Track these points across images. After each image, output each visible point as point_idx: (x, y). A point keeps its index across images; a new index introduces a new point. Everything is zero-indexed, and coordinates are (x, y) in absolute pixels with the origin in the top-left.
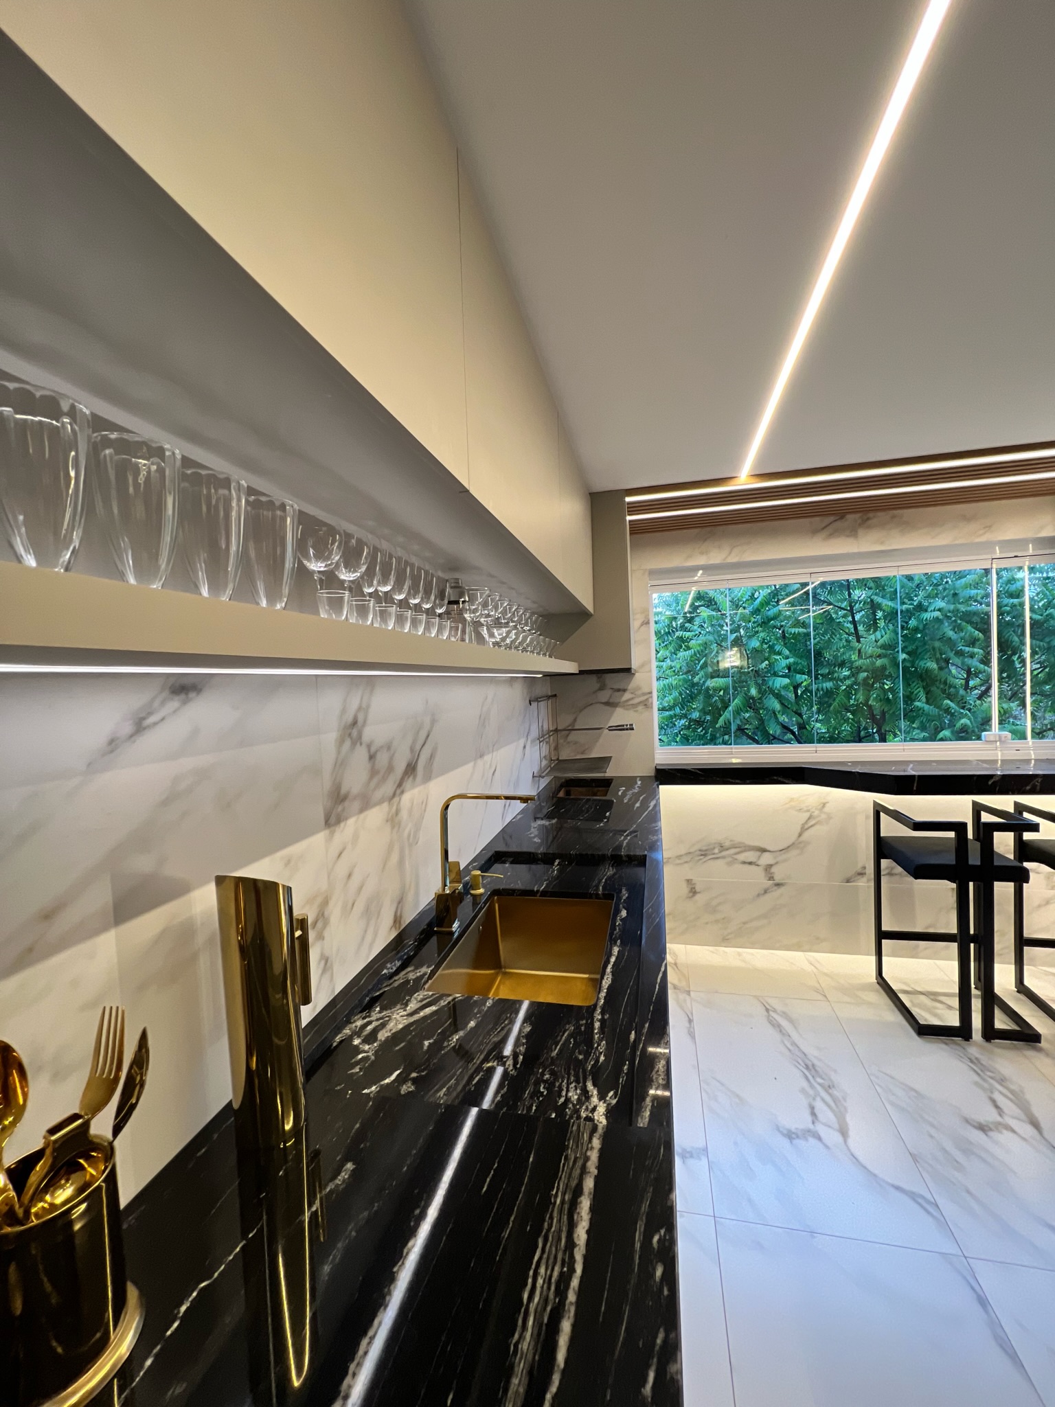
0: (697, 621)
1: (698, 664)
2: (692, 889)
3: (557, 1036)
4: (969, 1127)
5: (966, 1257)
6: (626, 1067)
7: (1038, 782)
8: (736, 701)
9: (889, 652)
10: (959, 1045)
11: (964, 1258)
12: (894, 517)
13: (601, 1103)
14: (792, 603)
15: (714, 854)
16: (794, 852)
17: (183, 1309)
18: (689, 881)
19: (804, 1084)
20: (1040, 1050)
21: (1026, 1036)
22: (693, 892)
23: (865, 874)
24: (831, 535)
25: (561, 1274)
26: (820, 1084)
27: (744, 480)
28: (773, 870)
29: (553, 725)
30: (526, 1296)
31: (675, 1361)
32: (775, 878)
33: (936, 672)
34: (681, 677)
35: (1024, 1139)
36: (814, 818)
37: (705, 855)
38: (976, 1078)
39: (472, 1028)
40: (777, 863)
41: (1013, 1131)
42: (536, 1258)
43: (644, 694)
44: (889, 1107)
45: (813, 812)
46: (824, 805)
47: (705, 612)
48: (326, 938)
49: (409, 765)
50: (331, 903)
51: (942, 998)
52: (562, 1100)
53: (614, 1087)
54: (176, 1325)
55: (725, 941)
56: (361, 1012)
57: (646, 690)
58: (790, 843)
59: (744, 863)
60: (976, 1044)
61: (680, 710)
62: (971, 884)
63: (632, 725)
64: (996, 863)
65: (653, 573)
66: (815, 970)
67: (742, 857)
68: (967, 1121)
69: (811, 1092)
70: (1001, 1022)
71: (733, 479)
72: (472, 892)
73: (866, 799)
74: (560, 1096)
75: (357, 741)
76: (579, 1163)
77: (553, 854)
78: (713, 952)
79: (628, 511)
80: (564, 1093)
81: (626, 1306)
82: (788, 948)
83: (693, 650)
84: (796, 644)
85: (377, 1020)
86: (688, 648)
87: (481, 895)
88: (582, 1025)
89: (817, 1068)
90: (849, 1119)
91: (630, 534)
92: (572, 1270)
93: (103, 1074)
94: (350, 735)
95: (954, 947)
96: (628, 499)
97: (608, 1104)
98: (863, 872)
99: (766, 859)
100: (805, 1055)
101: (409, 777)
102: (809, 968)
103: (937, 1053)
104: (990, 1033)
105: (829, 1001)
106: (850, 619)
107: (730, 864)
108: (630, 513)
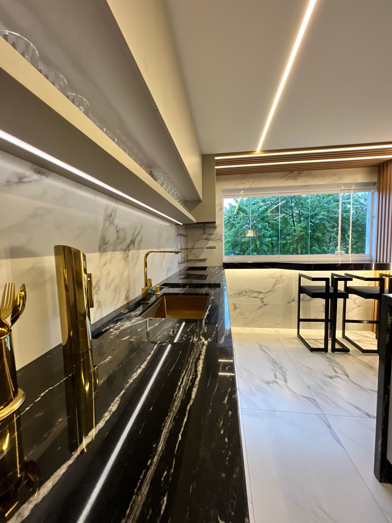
0: (239, 218)
1: (239, 234)
2: (235, 307)
3: (189, 326)
4: (326, 377)
5: (324, 414)
6: (214, 333)
7: (352, 266)
8: (252, 246)
9: (305, 230)
10: (324, 354)
11: (324, 415)
12: (309, 173)
13: (206, 341)
14: (272, 212)
15: (243, 294)
16: (271, 293)
17: (42, 395)
18: (234, 304)
19: (273, 367)
20: (349, 354)
21: (345, 350)
22: (235, 308)
23: (295, 300)
24: (288, 179)
25: (193, 378)
26: (278, 367)
27: (258, 153)
28: (264, 299)
29: (186, 247)
30: (179, 384)
31: (235, 394)
32: (264, 302)
33: (321, 237)
34: (232, 238)
35: (343, 380)
36: (278, 281)
37: (240, 295)
38: (329, 363)
39: (156, 326)
40: (265, 297)
41: (340, 378)
42: (183, 375)
43: (220, 236)
44: (301, 373)
45: (278, 279)
46: (282, 276)
47: (242, 215)
48: (99, 294)
49: (132, 240)
50: (101, 283)
51: (318, 341)
52: (191, 341)
53: (211, 337)
54: (39, 399)
55: (246, 325)
56: (113, 323)
57: (221, 234)
58: (270, 290)
59: (254, 297)
60: (329, 353)
61: (232, 250)
62: (330, 299)
63: (215, 247)
64: (338, 292)
65: (225, 191)
66: (276, 333)
67: (253, 295)
68: (326, 376)
69: (275, 370)
70: (337, 346)
71: (254, 152)
72: (156, 293)
73: (296, 273)
74: (190, 340)
75: (112, 223)
76: (199, 352)
77: (186, 284)
78: (242, 329)
79: (216, 164)
80: (192, 339)
81: (217, 384)
82: (268, 327)
83: (237, 228)
84: (274, 227)
85: (119, 325)
86: (236, 227)
87: (159, 294)
88: (198, 323)
89: (277, 363)
90: (287, 377)
91: (216, 175)
92: (196, 376)
93: (6, 307)
94: (109, 219)
95: (323, 323)
96: (216, 158)
97: (208, 341)
98: (294, 299)
99: (261, 296)
100: (273, 359)
101: (132, 245)
102: (274, 333)
103: (316, 357)
104: (334, 350)
105: (281, 343)
106: (292, 220)
107: (248, 298)
108: (217, 165)
